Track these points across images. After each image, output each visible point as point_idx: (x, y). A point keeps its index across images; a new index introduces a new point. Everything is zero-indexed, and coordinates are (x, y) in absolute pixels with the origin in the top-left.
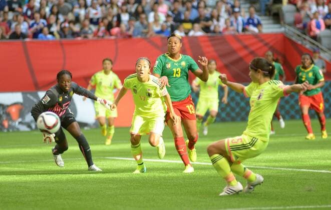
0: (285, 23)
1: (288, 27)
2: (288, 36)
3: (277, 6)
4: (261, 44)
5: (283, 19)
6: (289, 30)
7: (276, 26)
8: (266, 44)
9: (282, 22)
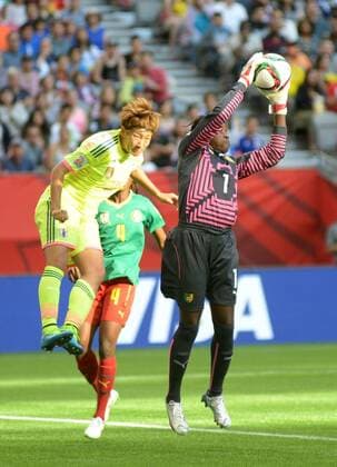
0: (318, 149)
1: (324, 157)
2: (326, 175)
3: (303, 115)
4: (270, 191)
5: (315, 141)
6: (327, 163)
7: (303, 154)
8: (282, 191)
9: (313, 147)
